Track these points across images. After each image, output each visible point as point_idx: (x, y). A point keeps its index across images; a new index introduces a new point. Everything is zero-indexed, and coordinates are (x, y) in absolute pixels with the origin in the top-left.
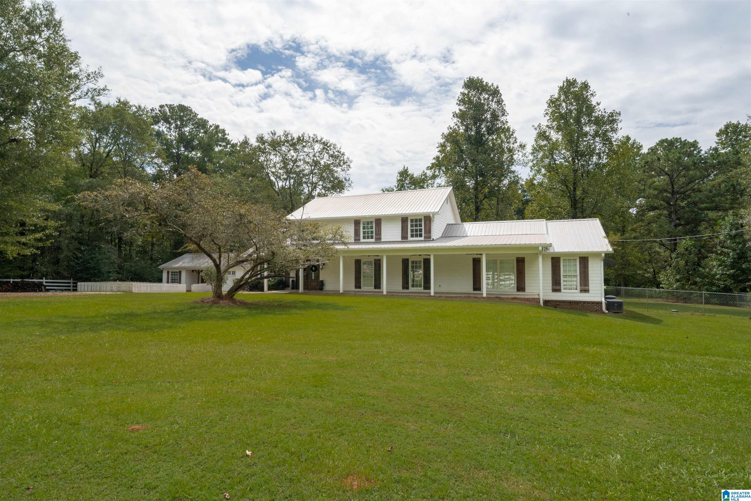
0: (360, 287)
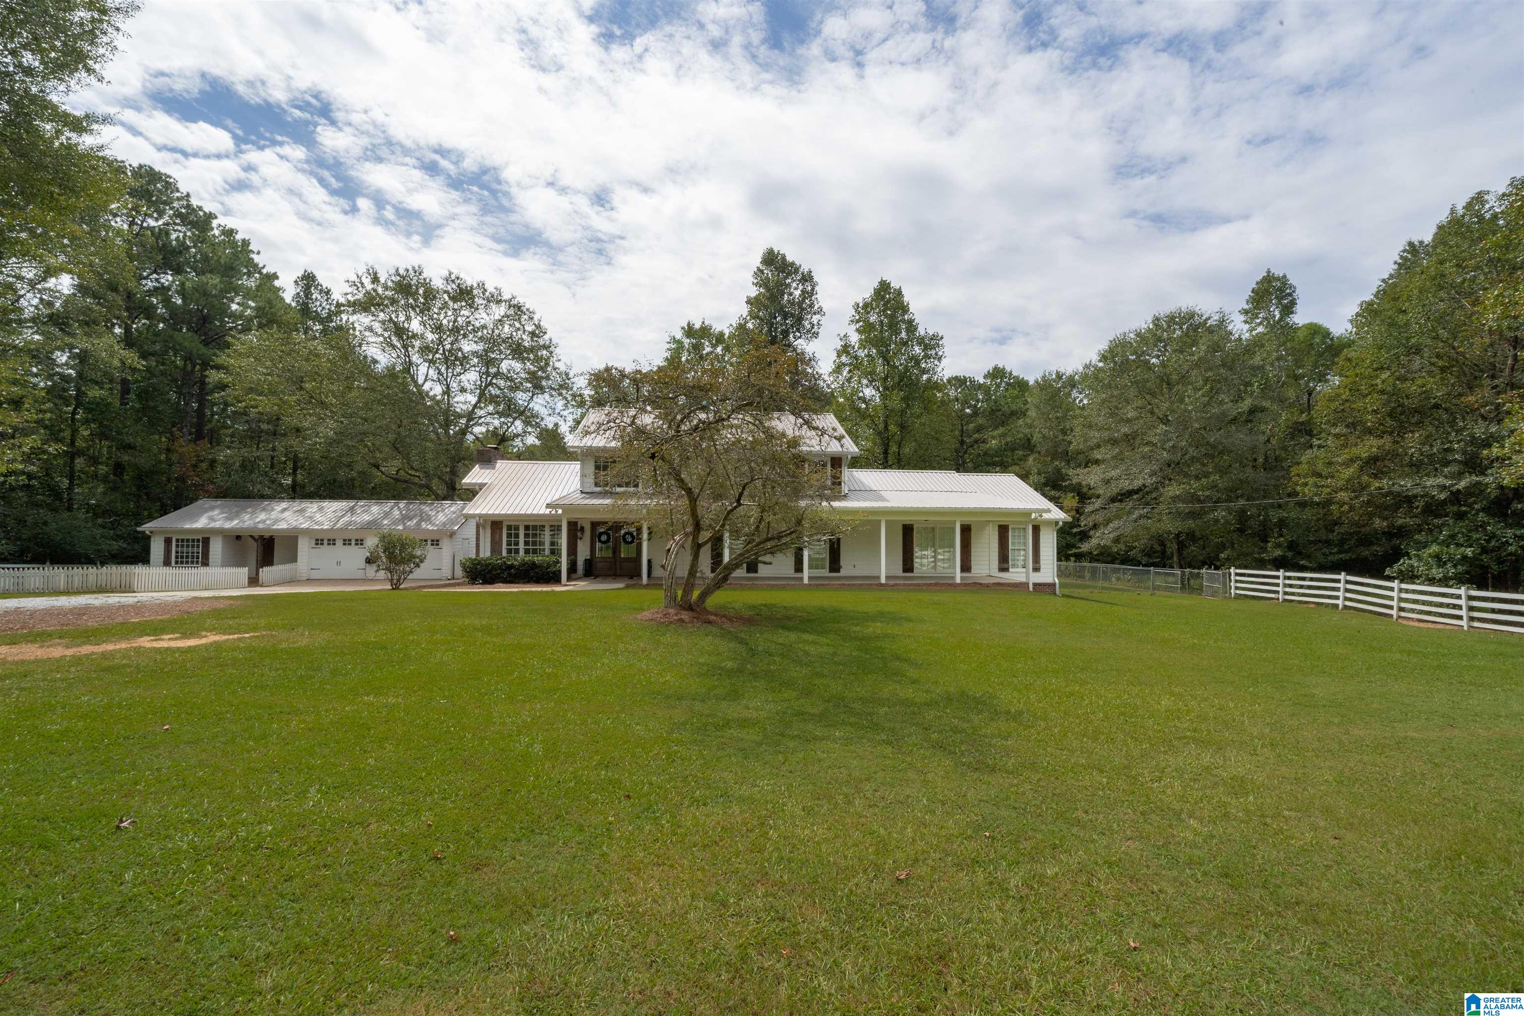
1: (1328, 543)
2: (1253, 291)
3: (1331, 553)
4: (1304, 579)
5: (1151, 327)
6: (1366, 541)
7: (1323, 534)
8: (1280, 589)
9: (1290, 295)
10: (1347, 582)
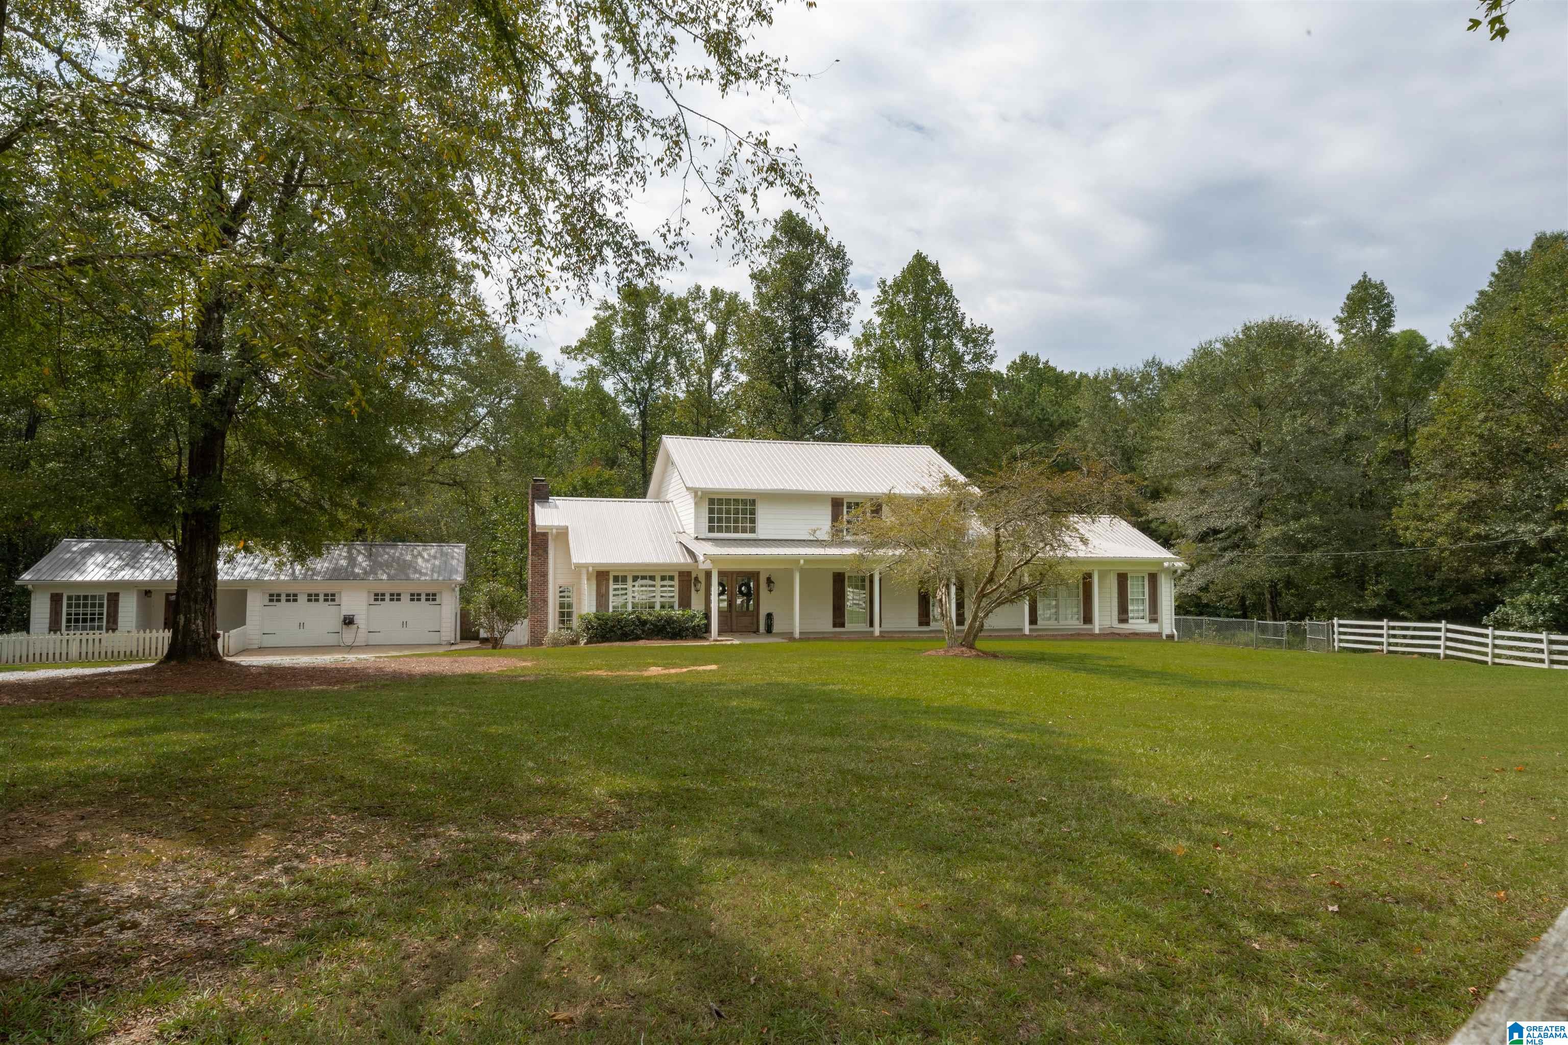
0: (843, 625)
1: (1427, 591)
2: (1348, 298)
3: (1431, 603)
4: (1407, 628)
5: (1241, 336)
6: (1467, 588)
7: (1422, 581)
8: (1384, 640)
9: (1388, 305)
10: (1448, 630)
